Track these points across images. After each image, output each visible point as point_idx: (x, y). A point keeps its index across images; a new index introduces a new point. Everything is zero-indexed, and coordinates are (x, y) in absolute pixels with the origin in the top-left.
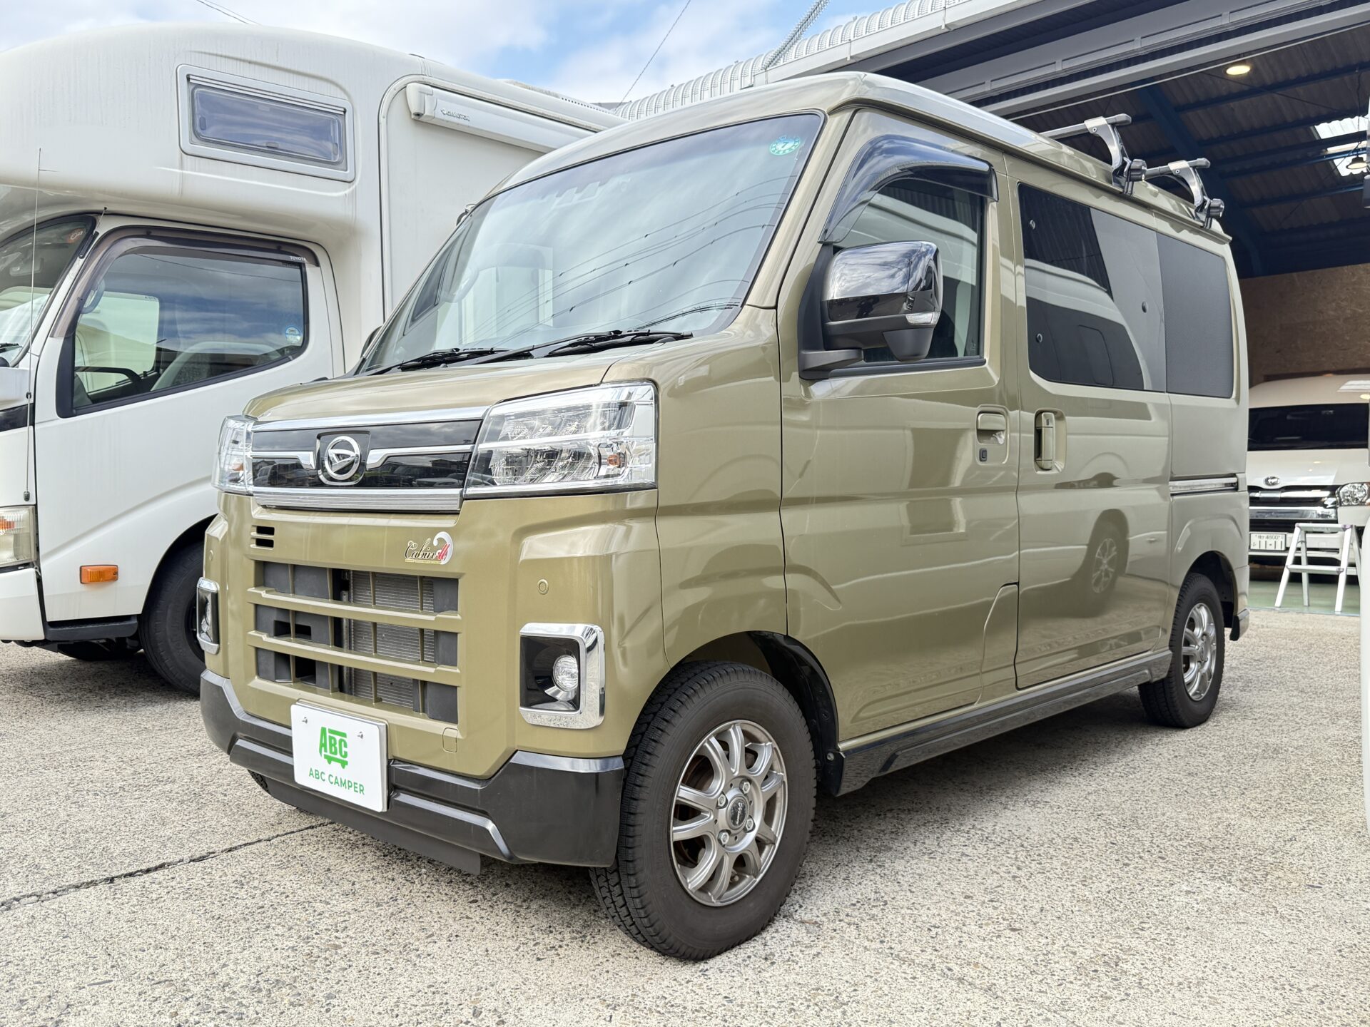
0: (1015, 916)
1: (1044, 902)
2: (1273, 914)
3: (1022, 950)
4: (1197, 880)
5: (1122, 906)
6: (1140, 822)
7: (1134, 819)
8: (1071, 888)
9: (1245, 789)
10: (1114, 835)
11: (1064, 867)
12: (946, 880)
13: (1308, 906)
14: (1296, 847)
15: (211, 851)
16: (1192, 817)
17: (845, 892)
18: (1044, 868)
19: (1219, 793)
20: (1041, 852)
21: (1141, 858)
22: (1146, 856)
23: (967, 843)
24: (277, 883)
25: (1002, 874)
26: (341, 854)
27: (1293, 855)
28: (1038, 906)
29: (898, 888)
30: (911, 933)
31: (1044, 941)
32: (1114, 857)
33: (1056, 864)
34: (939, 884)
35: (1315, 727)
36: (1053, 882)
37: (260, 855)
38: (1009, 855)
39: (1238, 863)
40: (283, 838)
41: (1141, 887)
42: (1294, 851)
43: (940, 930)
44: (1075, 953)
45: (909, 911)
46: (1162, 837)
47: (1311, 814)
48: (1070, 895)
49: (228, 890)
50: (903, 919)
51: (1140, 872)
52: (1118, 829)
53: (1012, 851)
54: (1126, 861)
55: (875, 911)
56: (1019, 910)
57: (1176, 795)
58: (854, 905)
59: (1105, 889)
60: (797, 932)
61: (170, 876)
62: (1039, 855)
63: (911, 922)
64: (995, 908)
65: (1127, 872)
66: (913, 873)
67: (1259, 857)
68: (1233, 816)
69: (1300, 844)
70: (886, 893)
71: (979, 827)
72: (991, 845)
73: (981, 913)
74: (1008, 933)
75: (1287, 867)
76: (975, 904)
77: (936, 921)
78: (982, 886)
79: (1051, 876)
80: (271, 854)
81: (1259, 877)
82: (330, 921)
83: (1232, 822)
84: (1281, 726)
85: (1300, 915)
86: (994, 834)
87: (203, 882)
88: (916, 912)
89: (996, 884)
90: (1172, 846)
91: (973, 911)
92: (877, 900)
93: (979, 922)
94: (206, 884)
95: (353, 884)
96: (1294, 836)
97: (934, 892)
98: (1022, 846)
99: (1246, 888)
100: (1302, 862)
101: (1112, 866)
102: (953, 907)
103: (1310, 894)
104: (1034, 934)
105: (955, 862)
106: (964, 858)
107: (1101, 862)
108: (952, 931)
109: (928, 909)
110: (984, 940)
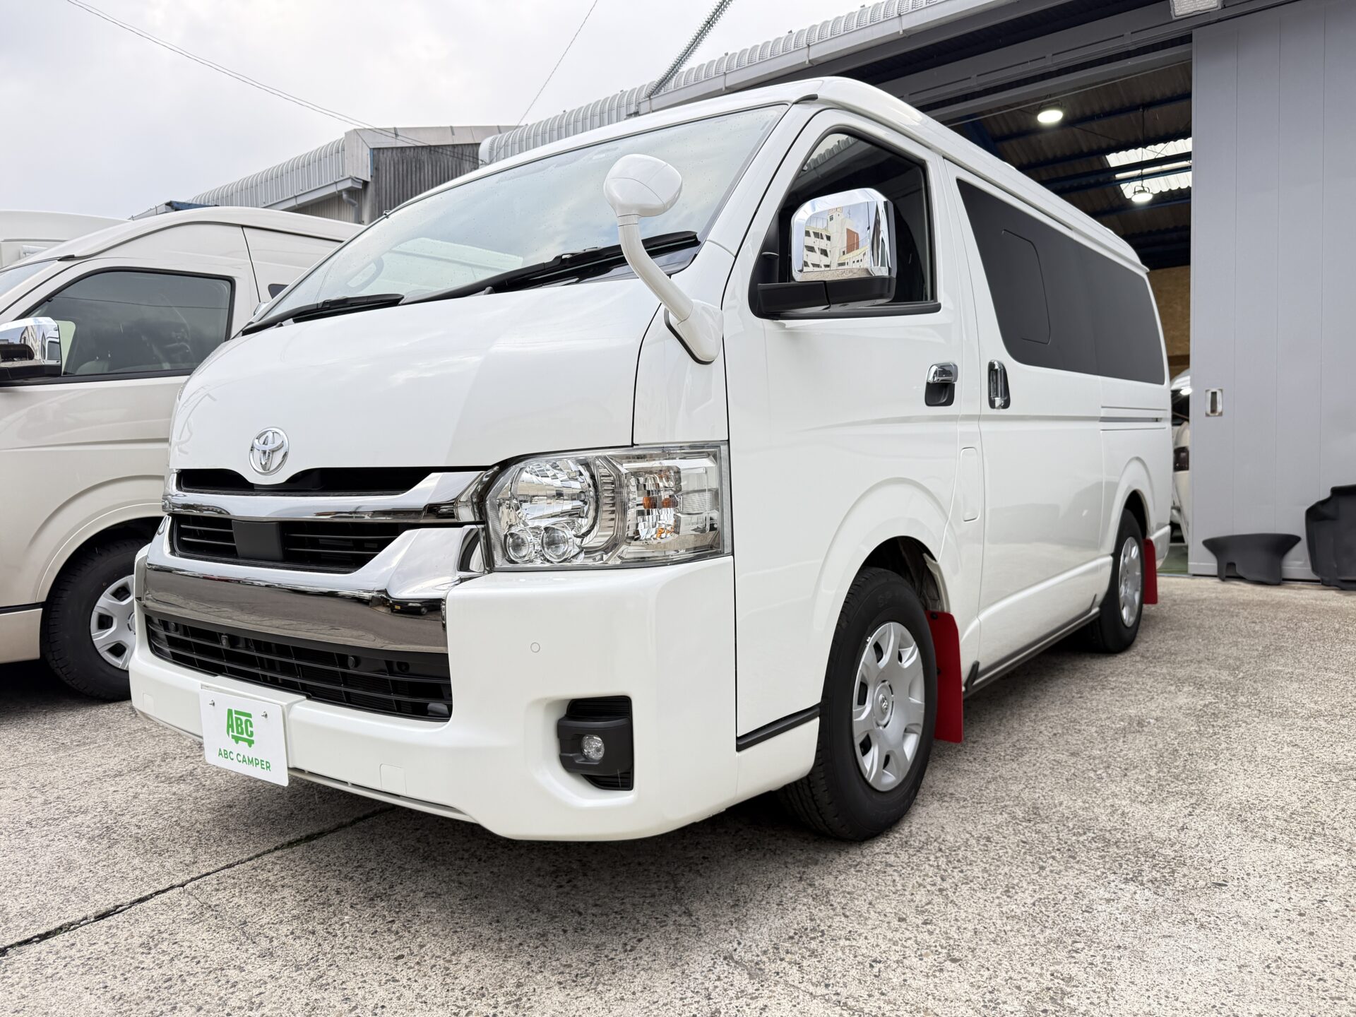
0: (951, 942)
1: (976, 922)
3: (967, 987)
5: (1050, 921)
6: (1041, 813)
7: (1036, 810)
8: (997, 901)
9: (1126, 769)
10: (1022, 832)
11: (986, 875)
12: (877, 898)
13: (1222, 910)
14: (1190, 838)
16: (1087, 805)
17: (781, 921)
19: (1104, 775)
20: (960, 857)
21: (1054, 858)
22: (1058, 856)
23: (889, 849)
29: (831, 913)
30: (854, 972)
31: (986, 974)
32: (1029, 858)
33: (977, 871)
36: (979, 894)
41: (1063, 896)
42: (1189, 842)
43: (881, 965)
44: (1019, 988)
45: (847, 943)
46: (1066, 831)
47: (1192, 794)
48: (998, 910)
50: (843, 953)
51: (1057, 876)
52: (1024, 824)
53: (932, 858)
54: (1041, 864)
55: (813, 945)
56: (954, 933)
58: (791, 938)
59: (1029, 901)
60: (739, 978)
62: (959, 860)
63: (851, 956)
64: (931, 933)
65: (1045, 878)
66: (844, 892)
68: (1124, 803)
70: (821, 920)
72: (911, 851)
73: (919, 940)
74: (949, 965)
75: (1188, 861)
76: (911, 929)
77: (876, 954)
78: (912, 904)
79: (975, 887)
81: (1168, 877)
85: (1218, 922)
86: (911, 836)
89: (924, 901)
91: (910, 938)
92: (813, 930)
93: (919, 953)
97: (867, 915)
98: (940, 850)
101: (1030, 871)
102: (890, 935)
104: (975, 963)
106: (889, 869)
108: (895, 966)
109: (866, 938)
110: (928, 976)
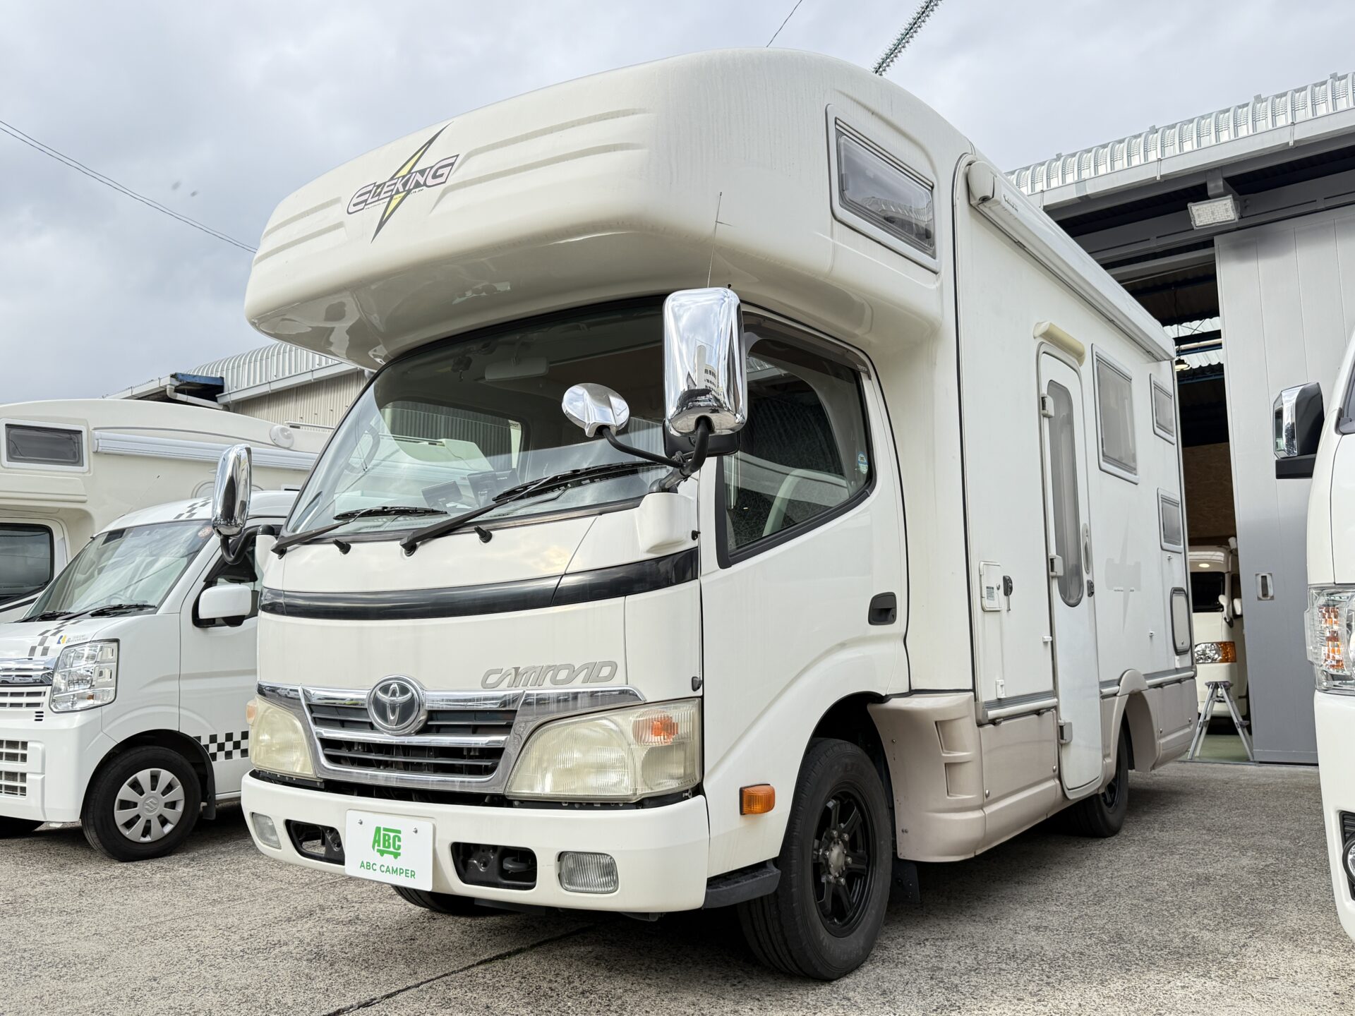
2: (1251, 999)
4: (1186, 978)
7: (1120, 937)
9: (1195, 909)
13: (1274, 992)
14: (1250, 951)
16: (1163, 932)
20: (1060, 964)
21: (1137, 964)
27: (1249, 957)
32: (1117, 965)
33: (1075, 972)
46: (1146, 948)
57: (1144, 917)
62: (1059, 966)
67: (1225, 959)
69: (1251, 949)
71: (1003, 948)
81: (1231, 974)
83: (1196, 935)
84: (1203, 859)
90: (1157, 955)
96: (1245, 943)
99: (1225, 982)
100: (1258, 961)
103: (1272, 983)
106: (1002, 972)
107: (1108, 969)
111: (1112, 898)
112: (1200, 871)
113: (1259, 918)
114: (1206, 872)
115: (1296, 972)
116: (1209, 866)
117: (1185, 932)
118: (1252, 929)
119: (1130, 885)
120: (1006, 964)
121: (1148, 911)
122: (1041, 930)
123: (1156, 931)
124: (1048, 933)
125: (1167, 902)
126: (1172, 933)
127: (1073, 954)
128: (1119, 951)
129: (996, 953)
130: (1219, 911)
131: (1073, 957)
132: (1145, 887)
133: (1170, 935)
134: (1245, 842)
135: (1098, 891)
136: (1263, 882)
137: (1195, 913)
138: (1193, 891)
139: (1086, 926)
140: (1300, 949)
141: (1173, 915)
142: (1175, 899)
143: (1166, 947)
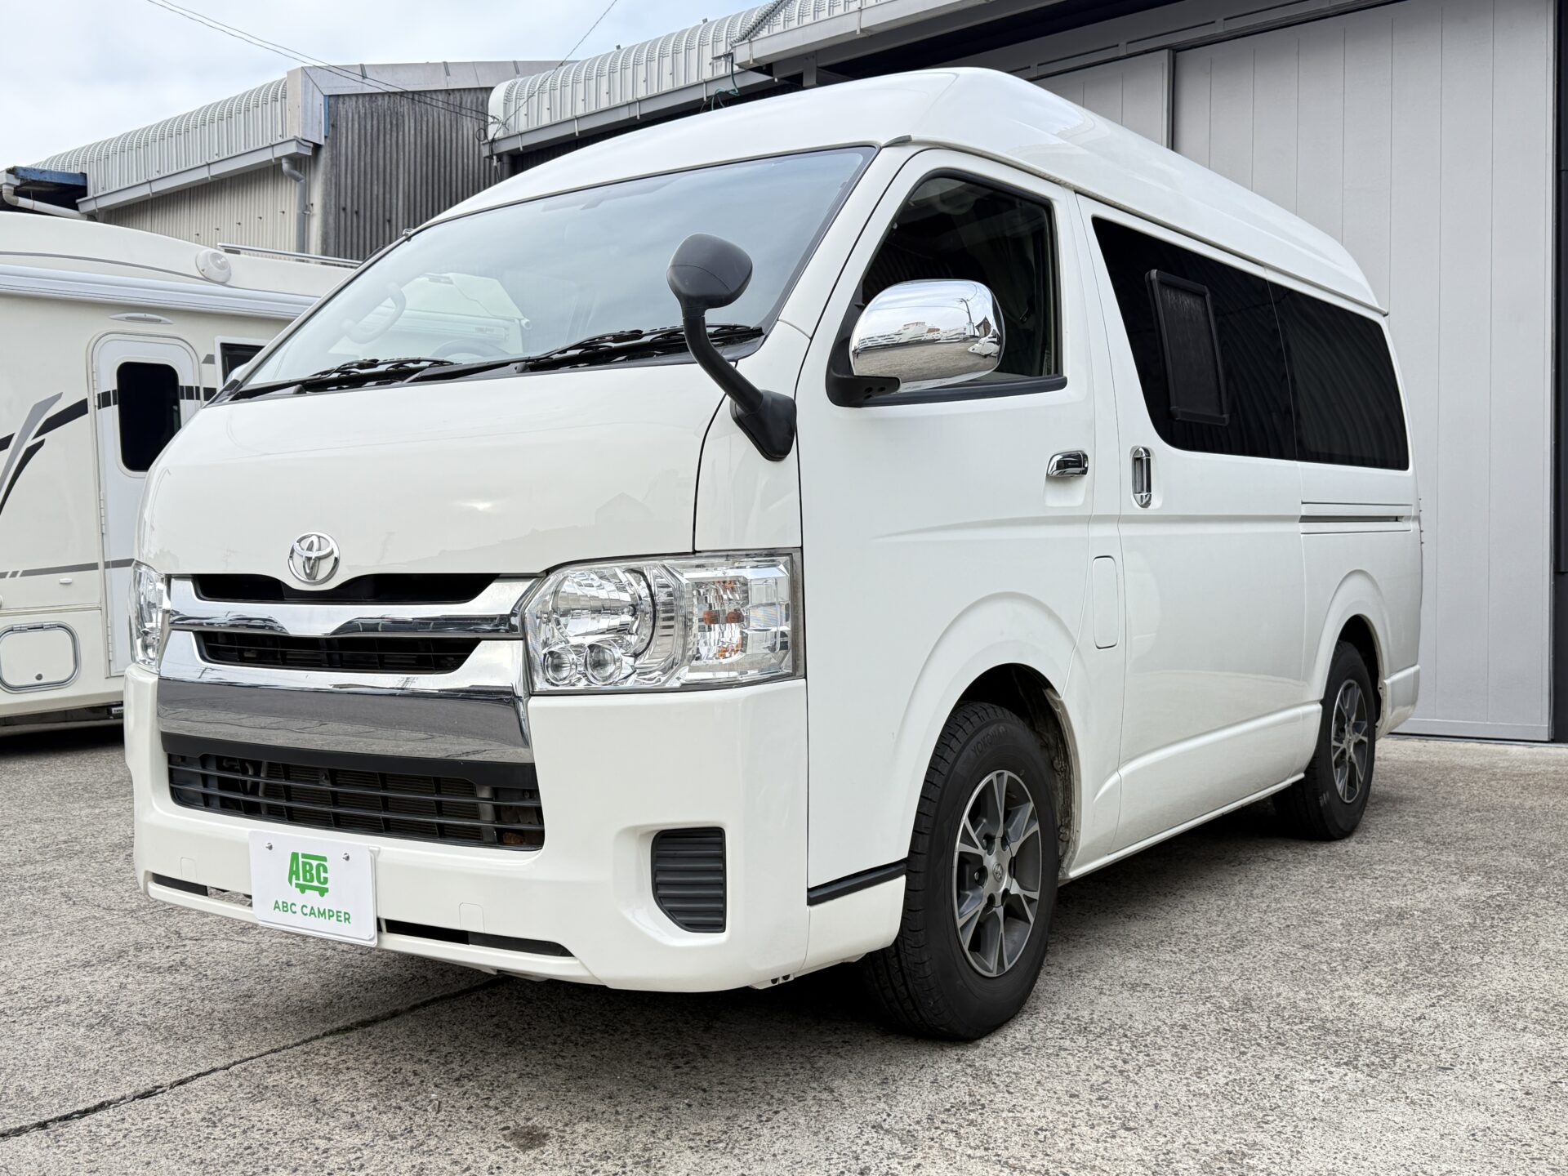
0: (1128, 1115)
1: (1158, 1098)
2: (1403, 1100)
3: (1140, 1150)
4: (1321, 1067)
5: (1243, 1099)
6: (1253, 1004)
7: (1247, 1002)
8: (1185, 1081)
9: (1369, 962)
10: (1226, 1021)
11: (1176, 1059)
12: (1046, 1078)
13: (1439, 1089)
14: (1425, 1028)
15: (157, 1084)
16: (1311, 996)
17: (936, 1097)
18: (1153, 1061)
19: (1339, 968)
20: (1148, 1042)
21: (1259, 1045)
22: (1264, 1043)
23: (1064, 1035)
24: (257, 1119)
25: (1107, 1069)
26: (324, 1081)
27: (1422, 1035)
28: (1151, 1103)
29: (993, 1090)
30: (1016, 1138)
31: (1162, 1140)
32: (1229, 1045)
33: (1167, 1056)
34: (1039, 1082)
35: (1443, 886)
36: (1165, 1075)
37: (221, 1087)
38: (1113, 1047)
39: (1363, 1046)
40: (243, 1065)
41: (1261, 1078)
42: (1423, 1030)
43: (1047, 1133)
44: (1197, 1151)
45: (1011, 1114)
46: (1279, 1020)
47: (1441, 986)
48: (1185, 1088)
49: (198, 1131)
50: (1006, 1123)
51: (1259, 1061)
52: (1229, 1013)
53: (1115, 1043)
54: (1243, 1049)
55: (972, 1116)
56: (1131, 1107)
57: (1292, 972)
58: (949, 1110)
59: (1222, 1081)
60: (889, 1143)
61: (119, 1117)
62: (1146, 1046)
63: (1014, 1125)
64: (1105, 1107)
65: (1245, 1062)
66: (1008, 1072)
67: (1388, 1040)
68: (1356, 994)
69: (1430, 1023)
70: (982, 1096)
71: (1075, 1016)
72: (1091, 1037)
73: (1091, 1112)
74: (1122, 1132)
75: (1416, 1048)
76: (1083, 1103)
77: (1043, 1123)
78: (1086, 1083)
79: (1162, 1069)
80: (235, 1084)
81: (1387, 1061)
82: (339, 1160)
83: (1356, 1001)
84: (1405, 886)
85: (1432, 1099)
86: (1092, 1023)
87: (163, 1122)
88: (1018, 1115)
89: (1101, 1080)
90: (1292, 1030)
91: (1081, 1111)
92: (973, 1103)
93: (1090, 1123)
94: (168, 1125)
95: (353, 1115)
96: (1423, 1014)
97: (1034, 1092)
98: (1126, 1036)
99: (1374, 1074)
100: (1432, 1042)
101: (1228, 1056)
102: (1058, 1108)
103: (1442, 1077)
104: (1152, 1132)
105: (1053, 1058)
106: (1062, 1052)
107: (1215, 1051)
108: (1062, 1133)
109: (1032, 1111)
110: (1098, 1141)
111: (1256, 943)
112: (1395, 903)
113: (1455, 976)
114: (1403, 905)
115: (1481, 1060)
116: (1409, 897)
117: (1341, 997)
118: (1440, 993)
119: (1289, 923)
120: (1072, 1040)
121: (1301, 964)
122: (1138, 989)
123: (1302, 994)
124: (1147, 993)
125: (1332, 951)
126: (1324, 997)
127: (1171, 1028)
128: (1239, 1024)
129: (1063, 1023)
130: (1401, 966)
131: (1171, 1031)
132: (1308, 927)
133: (1319, 1001)
134: (1473, 861)
135: (1239, 932)
136: (1478, 921)
137: (1367, 967)
138: (1374, 934)
139: (1204, 985)
140: (1498, 1024)
141: (1333, 970)
142: (1345, 945)
143: (1307, 1019)
